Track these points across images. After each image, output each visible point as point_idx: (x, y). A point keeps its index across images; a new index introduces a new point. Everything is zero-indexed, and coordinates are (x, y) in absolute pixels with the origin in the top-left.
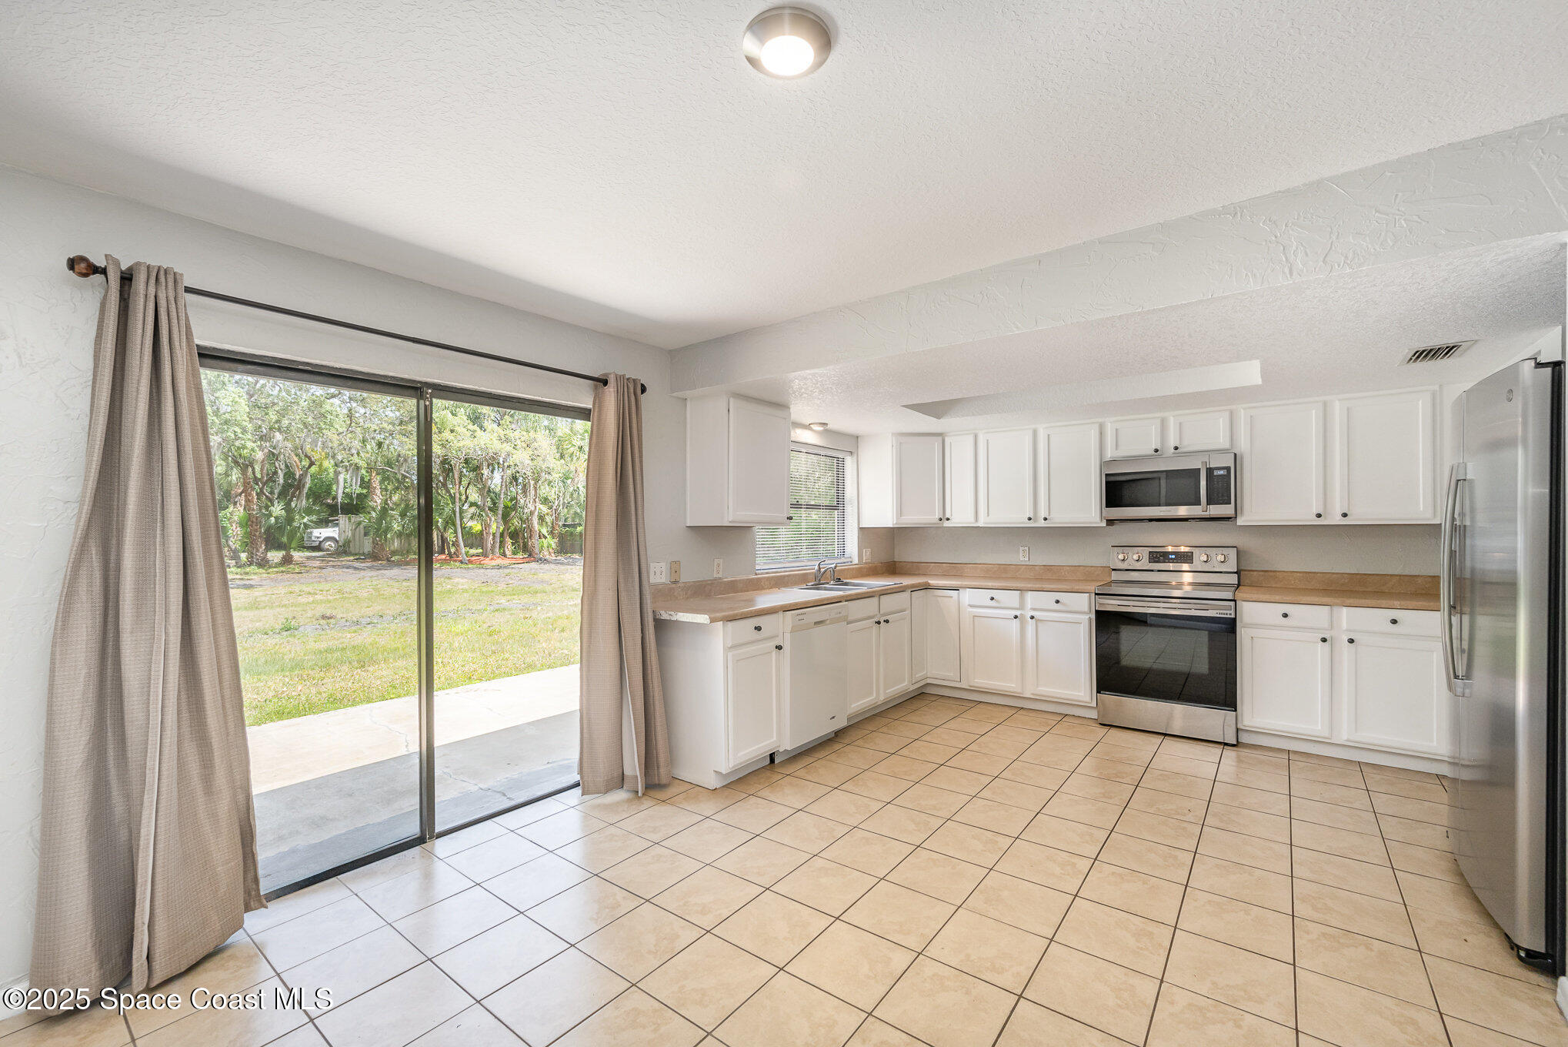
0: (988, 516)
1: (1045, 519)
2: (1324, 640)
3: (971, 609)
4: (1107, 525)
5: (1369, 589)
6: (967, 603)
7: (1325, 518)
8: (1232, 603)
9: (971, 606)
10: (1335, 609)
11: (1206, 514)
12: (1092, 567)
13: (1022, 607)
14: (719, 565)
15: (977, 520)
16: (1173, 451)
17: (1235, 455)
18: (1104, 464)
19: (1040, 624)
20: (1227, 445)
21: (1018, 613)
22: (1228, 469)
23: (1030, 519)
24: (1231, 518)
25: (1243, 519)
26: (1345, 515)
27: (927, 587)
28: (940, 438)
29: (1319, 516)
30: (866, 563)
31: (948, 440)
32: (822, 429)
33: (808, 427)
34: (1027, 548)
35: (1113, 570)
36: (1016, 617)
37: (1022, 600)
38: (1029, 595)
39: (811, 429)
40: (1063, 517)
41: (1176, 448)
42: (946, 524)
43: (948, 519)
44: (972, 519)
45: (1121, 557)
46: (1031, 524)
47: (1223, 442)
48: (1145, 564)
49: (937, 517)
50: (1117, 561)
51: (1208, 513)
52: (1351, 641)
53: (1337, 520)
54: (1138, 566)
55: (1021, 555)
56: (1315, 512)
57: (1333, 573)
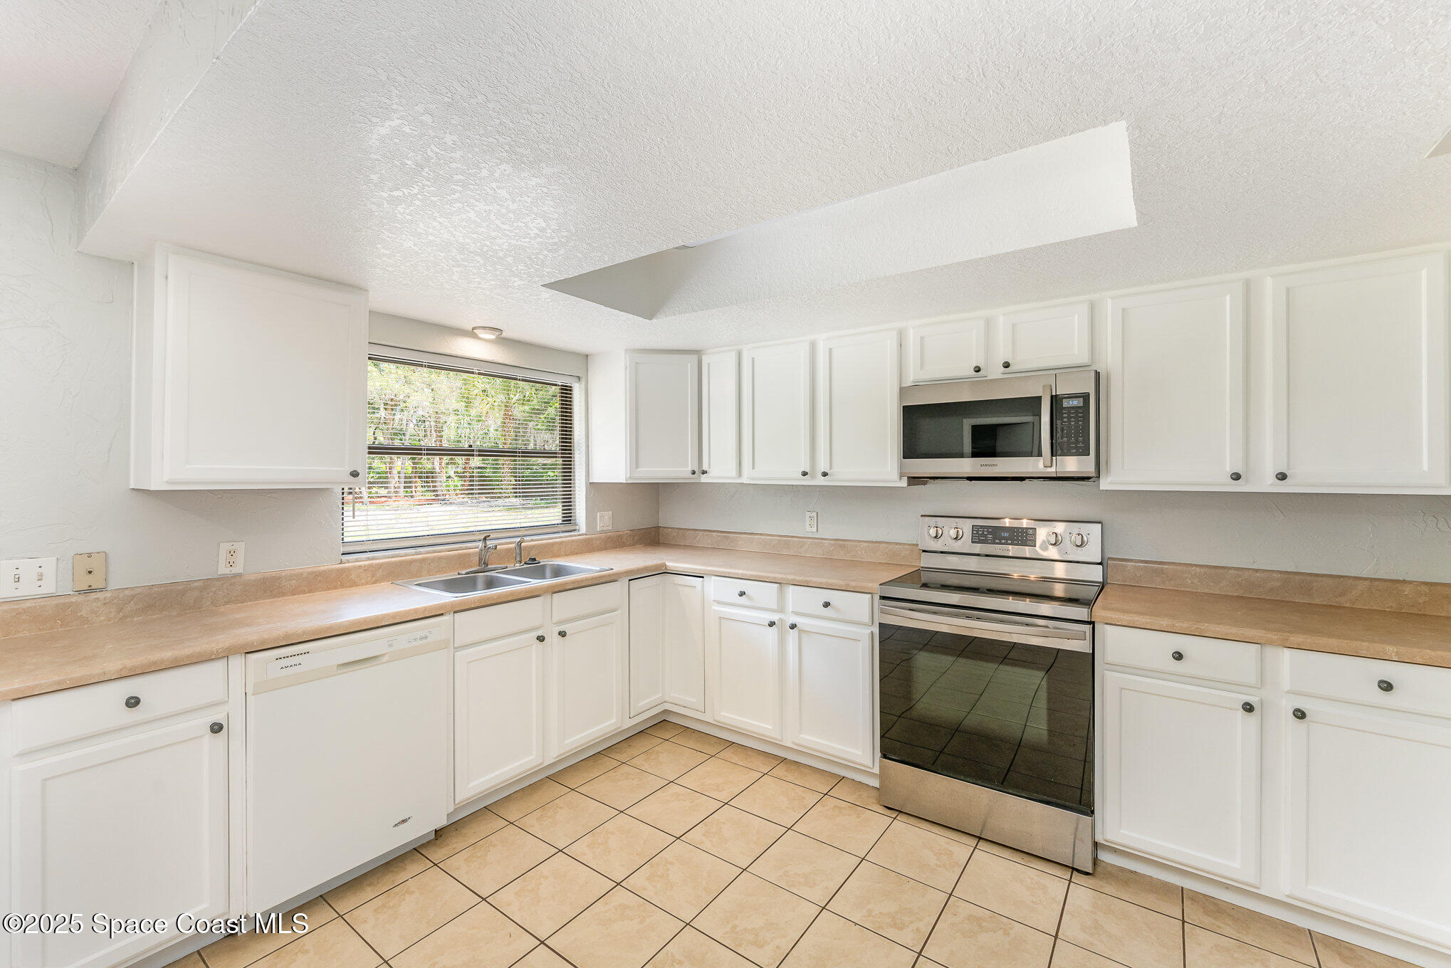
0: (753, 468)
1: (825, 474)
2: (1248, 708)
3: (716, 608)
4: (909, 484)
5: (1317, 601)
6: (713, 599)
7: (1247, 481)
8: (1088, 628)
9: (719, 603)
10: (1270, 651)
11: (1051, 471)
12: (897, 544)
13: (781, 609)
14: (232, 553)
15: (740, 474)
16: (1003, 369)
17: (1097, 374)
18: (903, 391)
19: (803, 636)
20: (1083, 359)
21: (775, 617)
22: (1086, 397)
23: (805, 474)
24: (1088, 478)
25: (1109, 479)
26: (1282, 477)
27: (663, 572)
28: (694, 358)
29: (1236, 477)
30: (602, 532)
31: (705, 360)
32: (493, 337)
33: (471, 334)
34: (814, 514)
35: (924, 551)
36: (772, 624)
37: (781, 596)
38: (791, 590)
39: (475, 337)
40: (848, 472)
41: (1007, 365)
42: (704, 479)
43: (704, 472)
44: (734, 473)
45: (933, 532)
46: (806, 481)
47: (1077, 353)
48: (966, 544)
49: (690, 469)
50: (927, 537)
51: (1053, 469)
52: (1300, 714)
53: (1267, 484)
54: (957, 546)
55: (807, 523)
56: (1229, 470)
57: (1256, 571)
